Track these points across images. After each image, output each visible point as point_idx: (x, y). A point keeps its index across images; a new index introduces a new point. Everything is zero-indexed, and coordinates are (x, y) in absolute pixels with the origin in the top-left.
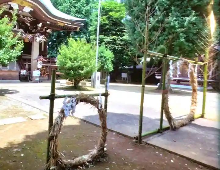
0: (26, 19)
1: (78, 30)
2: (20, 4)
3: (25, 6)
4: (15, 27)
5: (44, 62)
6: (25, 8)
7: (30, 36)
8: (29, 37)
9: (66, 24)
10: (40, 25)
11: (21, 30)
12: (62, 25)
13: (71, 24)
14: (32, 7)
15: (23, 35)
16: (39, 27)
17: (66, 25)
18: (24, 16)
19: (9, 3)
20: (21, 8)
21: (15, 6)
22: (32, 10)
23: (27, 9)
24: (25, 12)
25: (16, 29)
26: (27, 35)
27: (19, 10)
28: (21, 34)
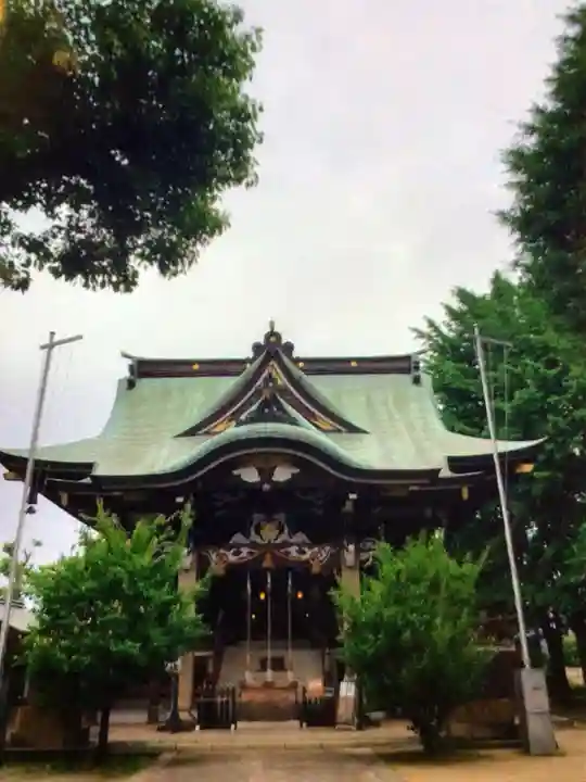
1: (465, 495)
2: (262, 465)
3: (275, 467)
4: (281, 531)
6: (276, 472)
8: (324, 555)
9: (411, 488)
10: (349, 507)
11: (300, 537)
13: (426, 481)
14: (295, 465)
15: (304, 553)
16: (348, 514)
17: (413, 491)
19: (235, 472)
20: (266, 474)
21: (250, 475)
22: (297, 471)
23: (282, 474)
24: (277, 483)
25: (284, 537)
26: (316, 549)
27: (262, 483)
28: (298, 551)
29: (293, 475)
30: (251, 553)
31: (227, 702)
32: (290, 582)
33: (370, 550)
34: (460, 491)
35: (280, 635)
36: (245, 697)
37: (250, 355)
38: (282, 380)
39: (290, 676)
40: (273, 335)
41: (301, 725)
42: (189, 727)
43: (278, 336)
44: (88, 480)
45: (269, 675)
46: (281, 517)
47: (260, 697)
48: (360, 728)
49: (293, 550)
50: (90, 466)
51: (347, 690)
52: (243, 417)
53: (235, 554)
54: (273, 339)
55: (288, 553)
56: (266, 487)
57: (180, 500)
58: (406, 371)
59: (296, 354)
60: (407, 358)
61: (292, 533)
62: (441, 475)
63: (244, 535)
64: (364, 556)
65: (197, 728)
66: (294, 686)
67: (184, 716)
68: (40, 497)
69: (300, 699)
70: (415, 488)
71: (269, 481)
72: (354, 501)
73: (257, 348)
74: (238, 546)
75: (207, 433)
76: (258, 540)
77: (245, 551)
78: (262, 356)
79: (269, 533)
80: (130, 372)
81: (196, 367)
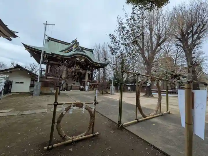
0: (83, 64)
2: (80, 58)
3: (82, 59)
5: (90, 82)
7: (84, 72)
10: (89, 66)
11: (81, 69)
12: (98, 66)
14: (85, 59)
18: (83, 63)
19: (76, 58)
21: (78, 59)
24: (82, 61)
25: (79, 69)
28: (81, 70)
29: (84, 61)
30: (74, 70)
37: (72, 42)
40: (76, 40)
42: (64, 90)
43: (77, 40)
46: (79, 66)
53: (72, 70)
54: (76, 41)
56: (80, 61)
57: (66, 60)
58: (91, 51)
59: (79, 44)
65: (66, 91)
69: (80, 88)
73: (73, 41)
75: (64, 52)
76: (75, 68)
78: (74, 43)
79: (77, 68)
80: (48, 39)
81: (60, 41)
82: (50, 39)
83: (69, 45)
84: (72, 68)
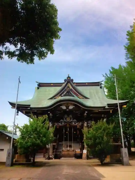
1: (111, 112)
2: (66, 105)
3: (69, 106)
4: (71, 119)
6: (70, 107)
8: (80, 124)
9: (99, 110)
10: (85, 114)
11: (75, 120)
13: (103, 109)
15: (76, 124)
16: (85, 116)
19: (61, 107)
20: (67, 107)
21: (64, 108)
22: (74, 107)
23: (71, 107)
24: (70, 109)
25: (72, 120)
26: (78, 123)
27: (67, 109)
28: (75, 123)
29: (73, 107)
30: (64, 124)
31: (60, 154)
32: (73, 130)
33: (90, 123)
34: (110, 111)
35: (70, 140)
36: (63, 153)
37: (64, 82)
38: (71, 87)
39: (73, 149)
41: (75, 159)
42: (52, 159)
44: (29, 108)
45: (68, 148)
46: (71, 116)
47: (66, 153)
48: (87, 159)
49: (73, 123)
50: (30, 105)
51: (85, 151)
52: (62, 95)
53: (61, 124)
54: (69, 78)
55: (72, 124)
56: (67, 110)
57: (49, 112)
58: (99, 85)
59: (74, 82)
60: (99, 82)
61: (73, 119)
62: (106, 108)
63: (63, 120)
64: (89, 124)
65: (54, 159)
66: (74, 151)
67: (51, 156)
68: (19, 112)
69: (75, 153)
70: (100, 110)
71: (68, 109)
72: (87, 113)
73: (65, 80)
74: (62, 122)
75: (55, 99)
76: (66, 121)
77: (63, 123)
78: (66, 83)
79: (68, 120)
80: (38, 85)
81: (52, 84)
82: (40, 85)
83: (61, 86)
84: (61, 120)
